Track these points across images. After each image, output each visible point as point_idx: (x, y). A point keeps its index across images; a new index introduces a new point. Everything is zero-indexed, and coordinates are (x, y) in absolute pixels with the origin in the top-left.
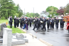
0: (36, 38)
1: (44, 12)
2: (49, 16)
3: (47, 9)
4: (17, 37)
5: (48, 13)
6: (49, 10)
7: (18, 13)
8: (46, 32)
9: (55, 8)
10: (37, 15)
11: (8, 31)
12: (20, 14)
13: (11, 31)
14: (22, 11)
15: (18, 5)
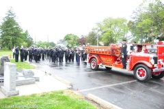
0: (50, 75)
1: (62, 41)
2: (68, 47)
3: (66, 37)
4: (24, 74)
5: (66, 43)
6: (67, 38)
7: (26, 41)
8: (64, 67)
9: (75, 37)
10: (53, 44)
11: (11, 66)
12: (30, 43)
13: (15, 66)
14: (32, 39)
15: (27, 32)
